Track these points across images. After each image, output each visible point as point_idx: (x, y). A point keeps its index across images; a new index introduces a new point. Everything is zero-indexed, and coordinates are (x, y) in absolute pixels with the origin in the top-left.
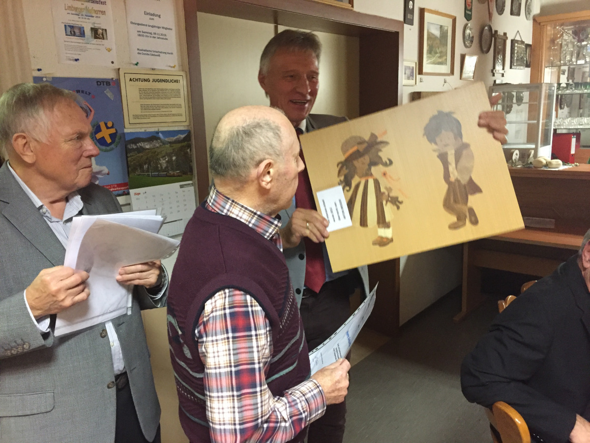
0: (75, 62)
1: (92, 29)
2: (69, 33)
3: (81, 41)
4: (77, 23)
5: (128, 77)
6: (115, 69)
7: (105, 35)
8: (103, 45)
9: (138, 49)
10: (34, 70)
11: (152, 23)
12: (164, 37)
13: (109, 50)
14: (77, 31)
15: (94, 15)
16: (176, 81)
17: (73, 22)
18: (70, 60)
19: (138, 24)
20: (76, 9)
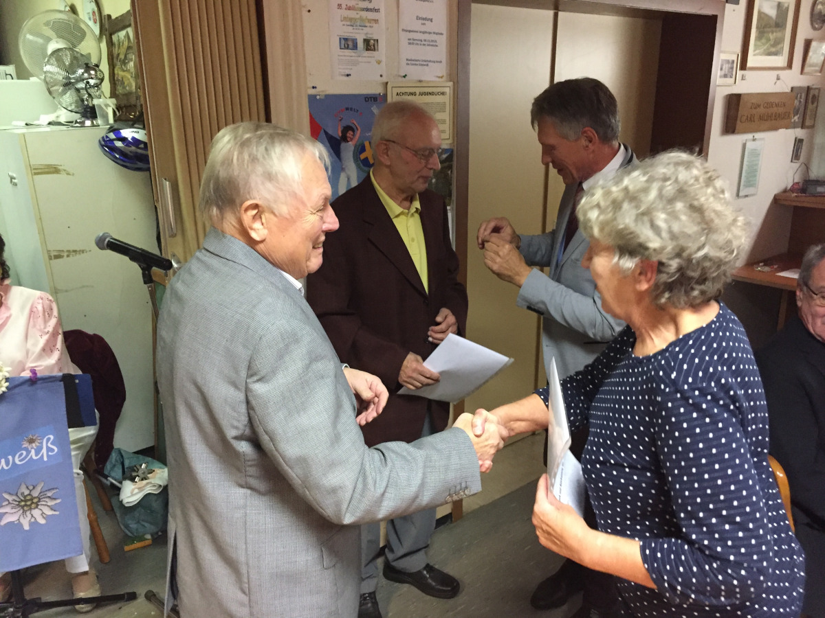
0: (346, 78)
1: (365, 40)
2: (343, 47)
3: (353, 54)
4: (351, 35)
5: (396, 91)
6: (383, 83)
7: (376, 46)
8: (374, 57)
9: (407, 60)
10: (308, 88)
11: (423, 29)
12: (433, 44)
13: (379, 62)
14: (350, 43)
15: (368, 24)
16: (443, 94)
17: (348, 35)
18: (342, 75)
19: (410, 31)
20: (351, 19)
